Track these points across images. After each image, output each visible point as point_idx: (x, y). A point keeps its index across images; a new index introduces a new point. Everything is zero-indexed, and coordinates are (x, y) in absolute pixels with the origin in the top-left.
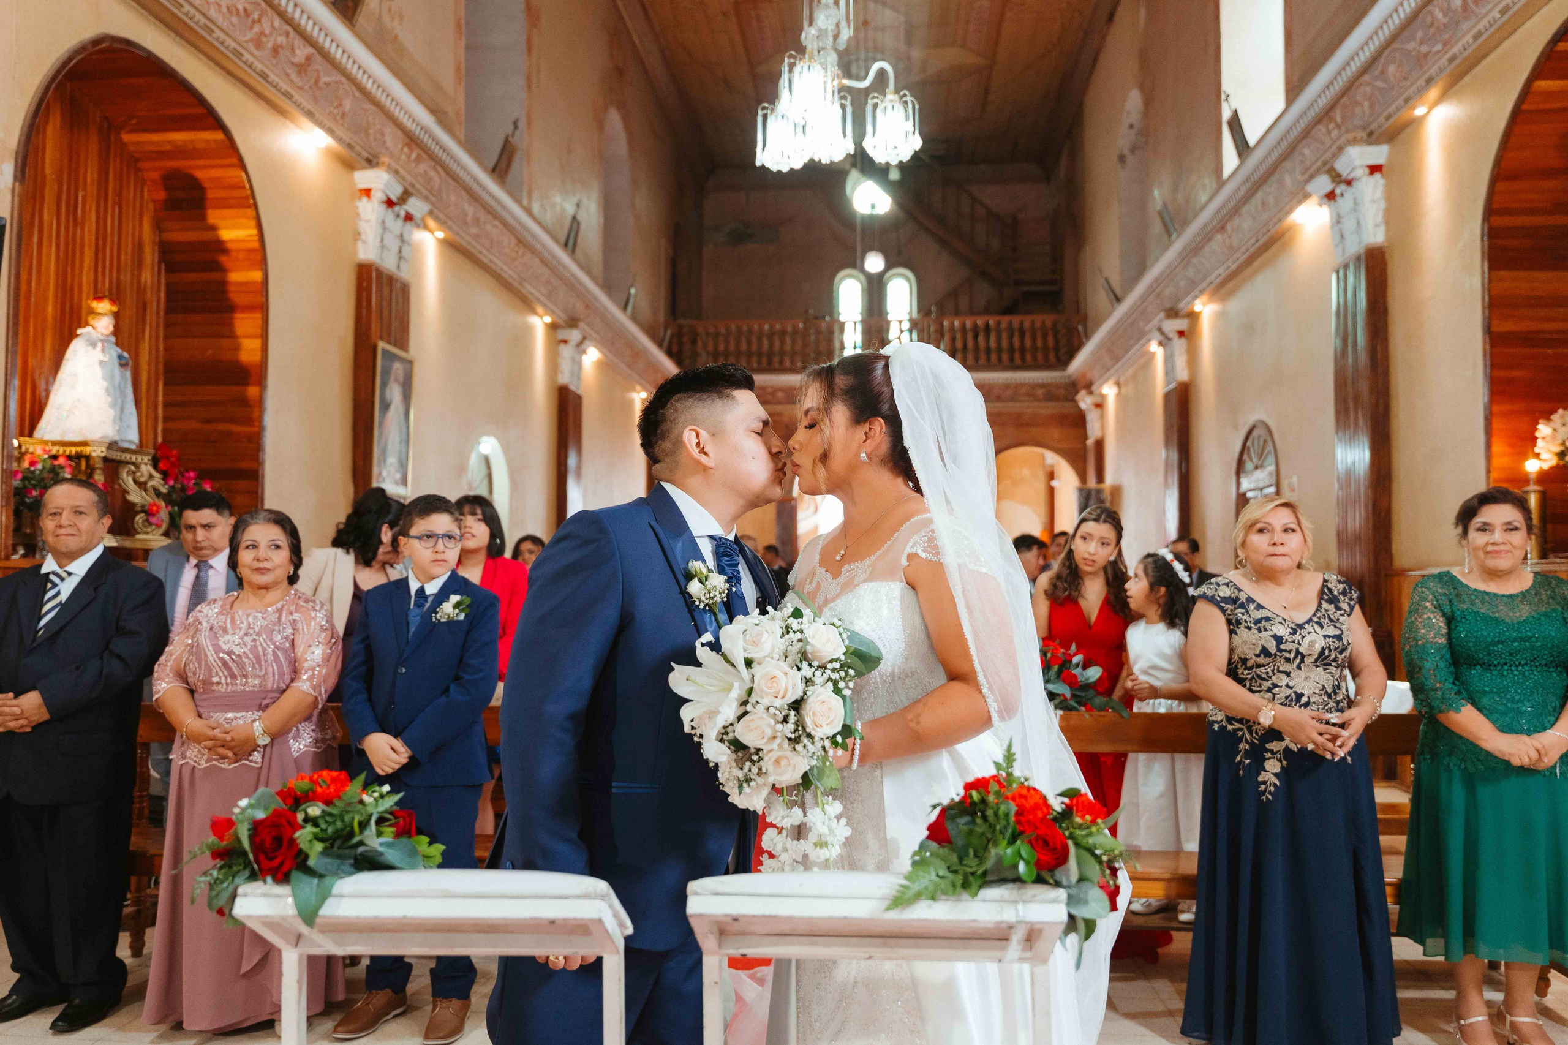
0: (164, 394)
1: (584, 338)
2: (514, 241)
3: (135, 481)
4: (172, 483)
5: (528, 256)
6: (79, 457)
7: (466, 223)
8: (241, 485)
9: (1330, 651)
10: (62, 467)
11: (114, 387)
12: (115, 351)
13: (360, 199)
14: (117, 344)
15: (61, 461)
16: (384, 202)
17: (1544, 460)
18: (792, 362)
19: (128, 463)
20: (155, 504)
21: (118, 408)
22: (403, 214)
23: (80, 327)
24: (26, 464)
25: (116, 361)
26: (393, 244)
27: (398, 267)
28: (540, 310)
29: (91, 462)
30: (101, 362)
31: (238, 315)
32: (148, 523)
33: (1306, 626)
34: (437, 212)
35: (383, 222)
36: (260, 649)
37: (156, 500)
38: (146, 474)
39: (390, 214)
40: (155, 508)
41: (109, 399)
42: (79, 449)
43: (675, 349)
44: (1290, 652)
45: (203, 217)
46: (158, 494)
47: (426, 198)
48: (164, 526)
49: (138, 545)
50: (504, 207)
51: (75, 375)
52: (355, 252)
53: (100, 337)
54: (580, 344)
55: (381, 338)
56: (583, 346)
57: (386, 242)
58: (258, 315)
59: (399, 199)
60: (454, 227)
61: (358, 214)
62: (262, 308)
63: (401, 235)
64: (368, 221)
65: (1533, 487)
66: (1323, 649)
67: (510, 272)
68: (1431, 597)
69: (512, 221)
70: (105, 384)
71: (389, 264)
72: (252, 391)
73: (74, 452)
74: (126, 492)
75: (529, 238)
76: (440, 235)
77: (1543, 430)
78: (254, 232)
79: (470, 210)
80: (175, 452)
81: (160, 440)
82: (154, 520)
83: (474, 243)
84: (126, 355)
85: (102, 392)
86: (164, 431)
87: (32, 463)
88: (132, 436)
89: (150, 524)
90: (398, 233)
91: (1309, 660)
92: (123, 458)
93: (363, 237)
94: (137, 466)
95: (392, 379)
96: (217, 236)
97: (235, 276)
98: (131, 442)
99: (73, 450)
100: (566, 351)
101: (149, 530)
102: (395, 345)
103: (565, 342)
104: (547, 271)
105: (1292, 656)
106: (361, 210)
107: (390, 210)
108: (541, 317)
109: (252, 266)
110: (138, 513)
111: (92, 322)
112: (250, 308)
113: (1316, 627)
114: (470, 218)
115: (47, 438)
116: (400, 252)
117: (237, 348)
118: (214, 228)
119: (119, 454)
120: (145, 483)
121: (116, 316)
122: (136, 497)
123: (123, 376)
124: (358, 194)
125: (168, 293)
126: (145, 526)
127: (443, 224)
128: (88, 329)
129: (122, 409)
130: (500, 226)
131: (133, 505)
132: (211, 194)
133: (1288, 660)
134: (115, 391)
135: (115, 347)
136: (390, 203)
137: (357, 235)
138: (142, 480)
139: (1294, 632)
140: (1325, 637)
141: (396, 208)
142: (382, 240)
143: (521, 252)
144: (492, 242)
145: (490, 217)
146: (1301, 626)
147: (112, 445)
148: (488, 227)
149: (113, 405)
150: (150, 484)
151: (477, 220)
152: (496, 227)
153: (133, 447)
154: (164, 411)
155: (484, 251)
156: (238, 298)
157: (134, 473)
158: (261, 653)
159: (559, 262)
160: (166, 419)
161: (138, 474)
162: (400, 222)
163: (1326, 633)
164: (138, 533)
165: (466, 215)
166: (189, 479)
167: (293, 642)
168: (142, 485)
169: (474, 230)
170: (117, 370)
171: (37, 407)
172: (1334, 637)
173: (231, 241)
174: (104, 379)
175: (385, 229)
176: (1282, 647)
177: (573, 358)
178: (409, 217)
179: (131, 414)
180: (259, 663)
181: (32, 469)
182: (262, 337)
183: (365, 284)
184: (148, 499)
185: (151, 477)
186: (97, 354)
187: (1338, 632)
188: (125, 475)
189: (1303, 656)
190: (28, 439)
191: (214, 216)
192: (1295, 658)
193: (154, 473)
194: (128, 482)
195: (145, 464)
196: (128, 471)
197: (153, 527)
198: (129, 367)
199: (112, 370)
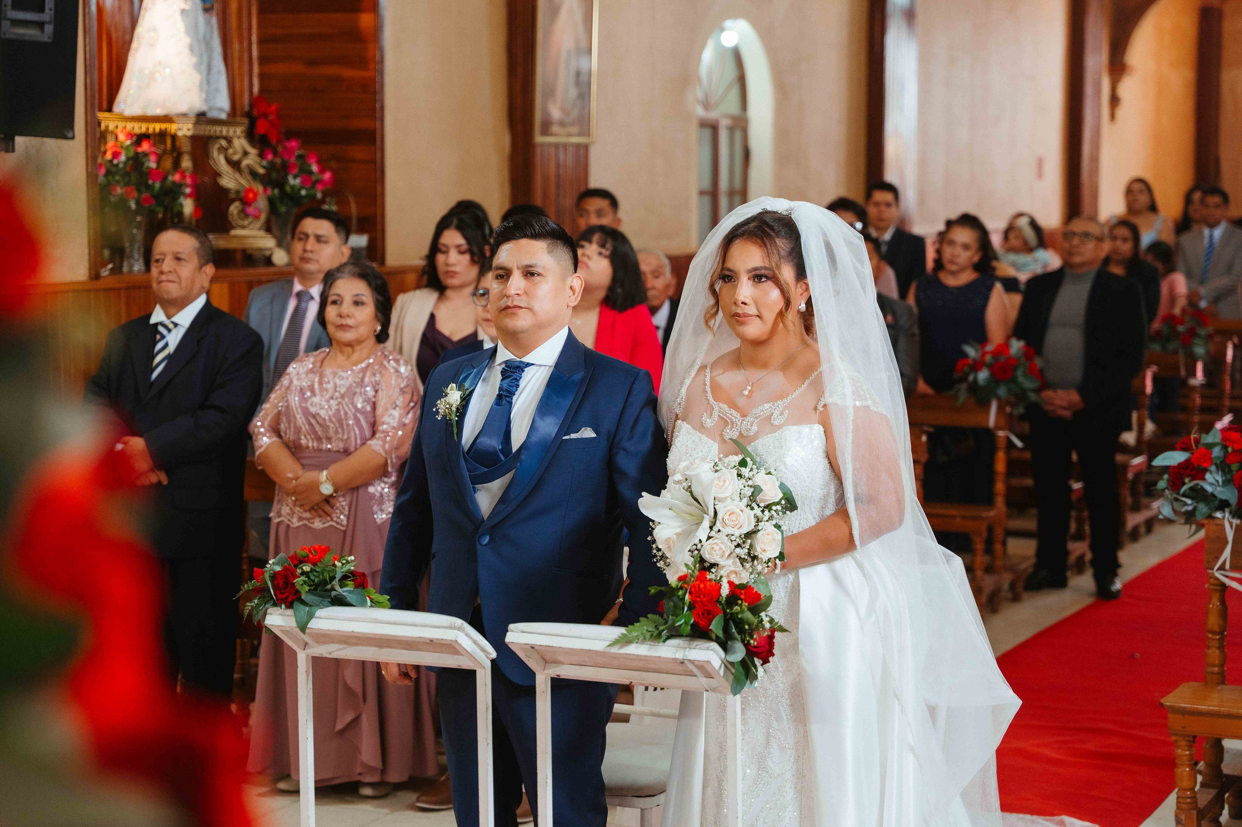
0: (260, 27)
3: (229, 161)
4: (270, 157)
6: (163, 134)
8: (357, 152)
10: (146, 155)
11: (198, 41)
15: (145, 145)
19: (218, 138)
20: (251, 190)
21: (204, 67)
24: (109, 156)
25: (200, 5)
29: (178, 144)
30: (183, 11)
32: (244, 213)
36: (342, 413)
37: (253, 184)
38: (238, 149)
40: (251, 195)
41: (194, 60)
42: (163, 126)
46: (253, 174)
48: (263, 217)
49: (233, 244)
51: (155, 29)
70: (187, 40)
72: (365, 19)
73: (157, 130)
74: (218, 174)
80: (273, 108)
81: (256, 89)
82: (251, 210)
85: (186, 52)
86: (262, 76)
87: (116, 155)
88: (222, 103)
89: (247, 215)
92: (212, 133)
94: (229, 140)
98: (221, 110)
99: (158, 127)
101: (246, 223)
110: (233, 201)
115: (128, 112)
119: (209, 127)
120: (239, 162)
122: (229, 181)
123: (208, 23)
126: (242, 219)
131: (225, 191)
134: (199, 47)
138: (236, 158)
147: (201, 117)
149: (197, 67)
150: (245, 162)
153: (223, 116)
154: (260, 50)
157: (226, 150)
158: (343, 416)
160: (262, 60)
161: (231, 151)
164: (233, 228)
166: (290, 151)
167: (374, 406)
168: (235, 165)
170: (201, 17)
171: (114, 69)
174: (187, 33)
179: (219, 72)
180: (341, 426)
181: (115, 161)
184: (245, 182)
185: (246, 154)
186: (178, 3)
188: (215, 153)
190: (107, 114)
193: (249, 149)
194: (220, 162)
195: (239, 137)
196: (219, 149)
197: (250, 219)
198: (215, 12)
199: (196, 18)
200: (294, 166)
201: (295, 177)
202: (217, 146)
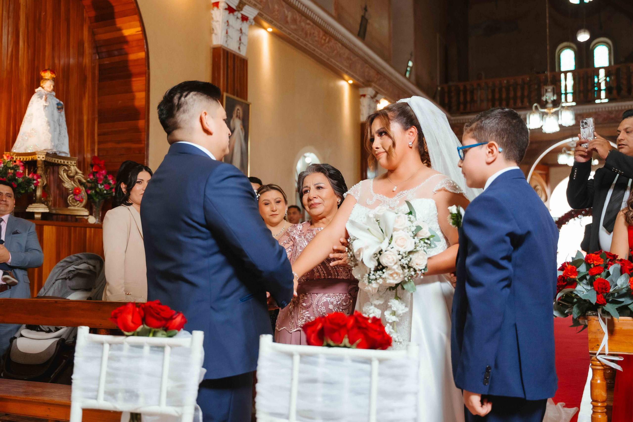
1: (377, 93)
2: (322, 33)
4: (92, 177)
5: (333, 42)
7: (287, 22)
10: (18, 167)
11: (54, 121)
12: (56, 101)
13: (213, 10)
14: (57, 96)
15: (17, 163)
16: (226, 9)
18: (522, 102)
19: (62, 165)
20: (78, 189)
22: (240, 16)
23: (37, 88)
25: (56, 106)
26: (234, 35)
27: (239, 48)
28: (346, 77)
29: (37, 164)
31: (134, 79)
32: (75, 200)
34: (265, 15)
35: (228, 21)
37: (80, 187)
38: (73, 171)
39: (232, 18)
40: (77, 191)
43: (446, 101)
45: (114, 24)
46: (80, 182)
47: (255, 6)
48: (84, 202)
50: (312, 11)
52: (211, 41)
53: (46, 92)
54: (375, 96)
55: (227, 92)
56: (376, 98)
57: (230, 33)
58: (144, 78)
59: (237, 7)
60: (278, 24)
61: (213, 18)
62: (146, 74)
63: (241, 29)
64: (217, 21)
67: (320, 52)
69: (318, 20)
71: (233, 46)
72: (141, 123)
74: (63, 182)
75: (331, 30)
76: (270, 30)
78: (139, 29)
79: (290, 15)
80: (103, 162)
81: (96, 154)
82: (78, 198)
83: (293, 34)
84: (62, 103)
86: (99, 150)
88: (65, 150)
90: (239, 29)
92: (59, 162)
93: (215, 31)
94: (68, 167)
95: (234, 116)
96: (122, 34)
97: (132, 57)
98: (64, 153)
99: (30, 158)
100: (365, 102)
101: (76, 204)
102: (237, 96)
103: (364, 96)
104: (347, 52)
106: (214, 16)
107: (231, 14)
108: (347, 81)
109: (141, 49)
110: (69, 194)
111: (42, 85)
112: (139, 74)
114: (289, 19)
115: (18, 151)
116: (240, 40)
117: (133, 98)
118: (120, 30)
119: (57, 159)
120: (73, 177)
121: (54, 80)
122: (68, 184)
124: (212, 6)
125: (100, 70)
126: (74, 202)
127: (270, 22)
128: (40, 88)
129: (60, 134)
130: (312, 24)
131: (67, 189)
132: (117, 10)
135: (55, 98)
136: (230, 10)
137: (212, 31)
138: (72, 175)
141: (236, 13)
142: (227, 33)
143: (327, 40)
144: (306, 34)
145: (303, 18)
147: (51, 155)
148: (303, 24)
150: (76, 177)
151: (294, 21)
152: (309, 24)
153: (66, 156)
154: (99, 138)
155: (301, 40)
156: (134, 70)
157: (68, 171)
159: (355, 45)
160: (100, 143)
161: (70, 172)
162: (239, 21)
164: (70, 206)
165: (287, 17)
166: (101, 175)
168: (70, 177)
169: (293, 27)
170: (56, 112)
173: (129, 36)
174: (47, 116)
175: (228, 25)
177: (369, 105)
178: (244, 18)
179: (65, 136)
182: (145, 91)
183: (216, 60)
184: (76, 185)
185: (77, 173)
186: (42, 102)
188: (61, 172)
190: (8, 153)
191: (119, 22)
193: (78, 171)
194: (64, 176)
195: (74, 166)
196: (63, 171)
197: (78, 202)
198: (64, 110)
199: (53, 111)
200: (101, 180)
201: (101, 185)
202: (63, 169)
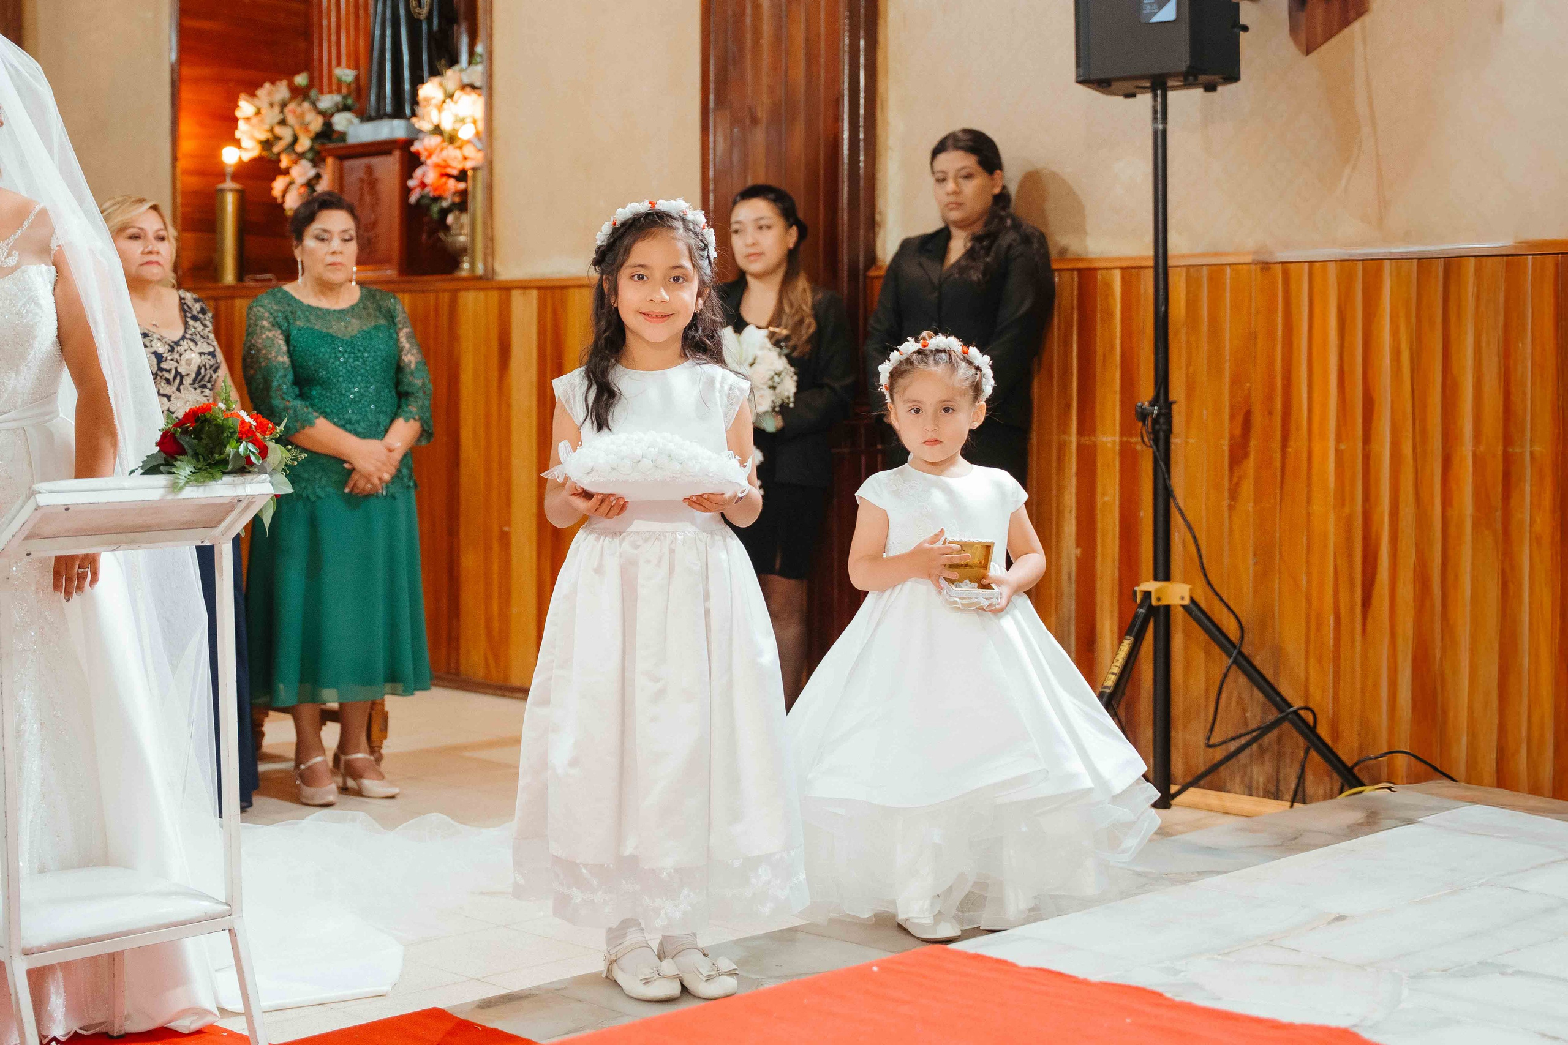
9: (206, 369)
17: (246, 150)
33: (181, 342)
44: (169, 371)
65: (229, 184)
66: (199, 368)
68: (267, 315)
77: (245, 108)
91: (188, 381)
105: (171, 377)
113: (191, 344)
133: (168, 381)
139: (172, 350)
140: (201, 354)
146: (177, 343)
163: (202, 351)
172: (209, 354)
176: (163, 365)
187: (211, 349)
189: (182, 377)
192: (175, 378)
